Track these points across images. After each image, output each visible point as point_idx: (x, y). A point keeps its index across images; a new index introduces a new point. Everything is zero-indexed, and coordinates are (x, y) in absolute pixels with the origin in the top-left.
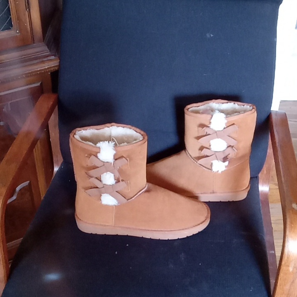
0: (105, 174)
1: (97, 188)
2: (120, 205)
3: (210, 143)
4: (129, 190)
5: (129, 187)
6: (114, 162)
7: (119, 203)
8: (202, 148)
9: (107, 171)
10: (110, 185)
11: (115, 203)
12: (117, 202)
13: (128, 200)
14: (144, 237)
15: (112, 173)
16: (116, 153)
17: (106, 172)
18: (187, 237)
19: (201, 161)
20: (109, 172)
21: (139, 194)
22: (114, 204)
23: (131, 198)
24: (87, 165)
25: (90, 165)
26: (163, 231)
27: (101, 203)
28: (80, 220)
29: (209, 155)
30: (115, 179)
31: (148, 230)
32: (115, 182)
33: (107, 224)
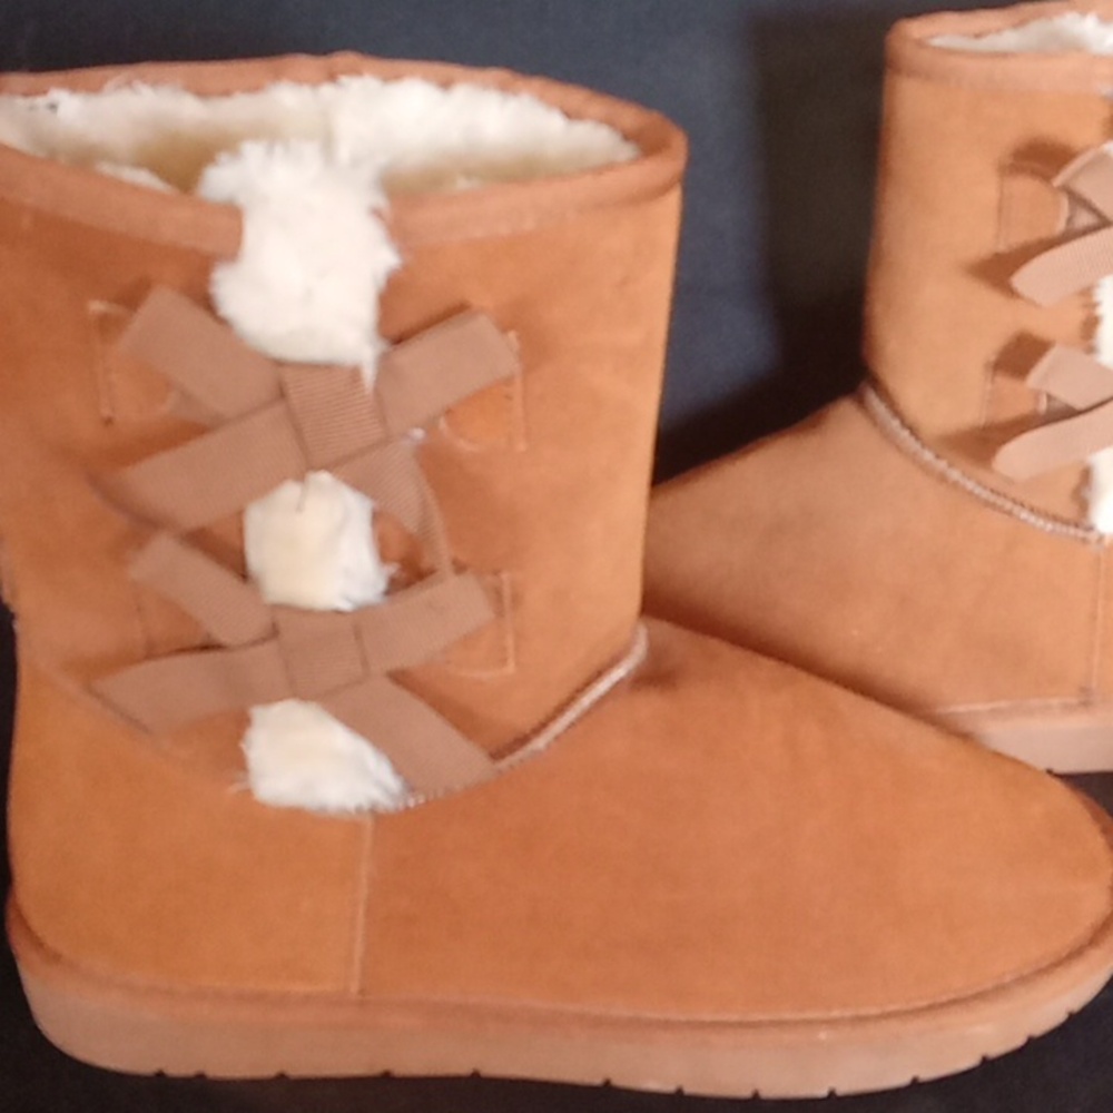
0: (289, 492)
1: (209, 646)
2: (417, 805)
3: (1094, 305)
4: (504, 661)
5: (510, 642)
6: (384, 362)
7: (410, 788)
8: (1020, 355)
9: (304, 466)
10: (338, 613)
11: (378, 783)
12: (393, 783)
13: (497, 755)
14: (623, 1080)
15: (358, 485)
16: (405, 268)
17: (300, 478)
18: (986, 1063)
19: (1016, 457)
20: (324, 477)
21: (587, 700)
22: (366, 805)
23: (523, 740)
24: (109, 422)
25: (132, 410)
26: (795, 1024)
27: (248, 793)
28: (55, 958)
29: (1079, 404)
30: (384, 555)
31: (667, 1025)
32: (382, 585)
33: (300, 988)
